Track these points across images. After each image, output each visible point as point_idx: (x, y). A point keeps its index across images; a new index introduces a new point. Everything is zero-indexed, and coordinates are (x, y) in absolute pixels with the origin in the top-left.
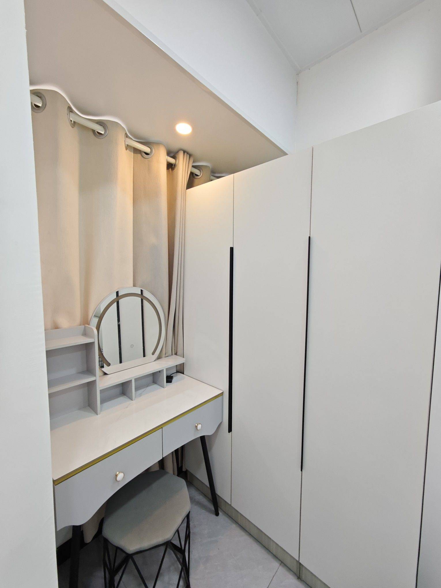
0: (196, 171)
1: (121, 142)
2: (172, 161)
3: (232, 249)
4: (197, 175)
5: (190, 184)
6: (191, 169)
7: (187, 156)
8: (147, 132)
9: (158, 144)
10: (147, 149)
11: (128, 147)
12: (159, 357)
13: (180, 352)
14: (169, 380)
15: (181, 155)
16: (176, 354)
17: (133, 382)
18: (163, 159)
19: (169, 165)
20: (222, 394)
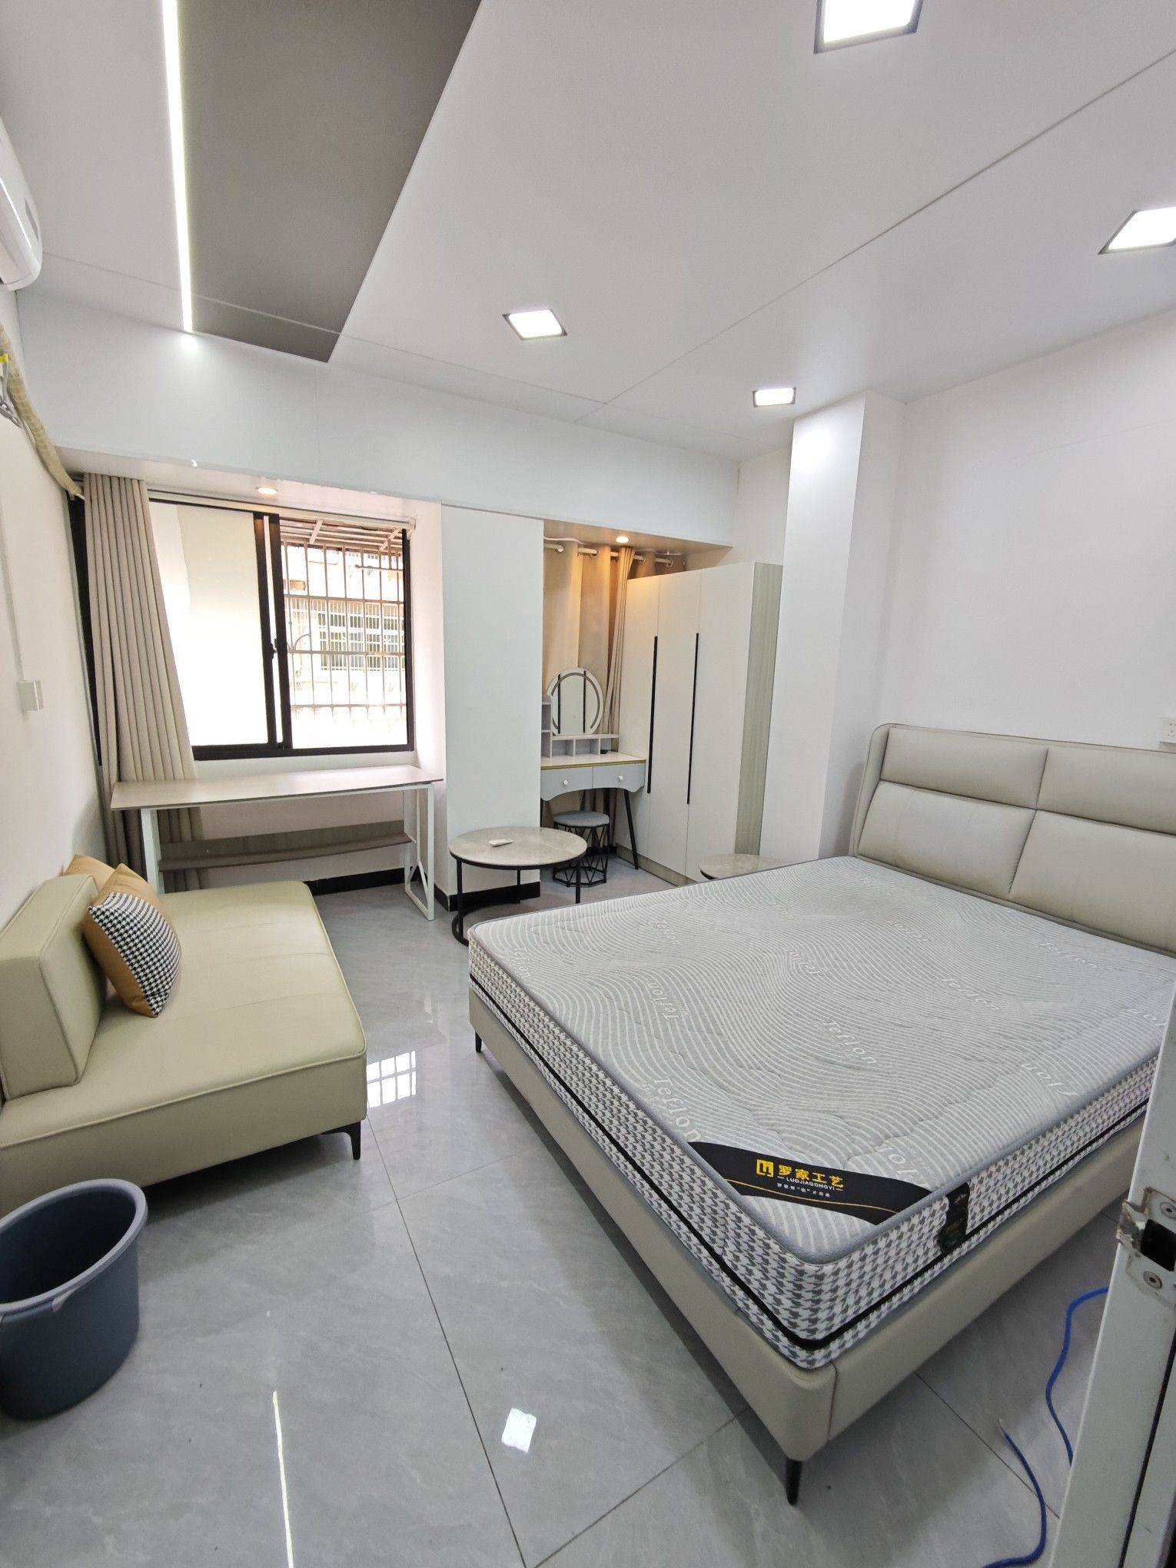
0: (640, 558)
1: (574, 550)
2: (615, 554)
4: (641, 561)
5: (633, 574)
6: (633, 557)
7: (629, 550)
8: (594, 539)
9: (603, 545)
10: (594, 552)
12: (597, 732)
13: (615, 730)
14: (603, 752)
15: (623, 550)
16: (612, 733)
17: (574, 743)
18: (606, 554)
19: (613, 558)
20: (644, 761)
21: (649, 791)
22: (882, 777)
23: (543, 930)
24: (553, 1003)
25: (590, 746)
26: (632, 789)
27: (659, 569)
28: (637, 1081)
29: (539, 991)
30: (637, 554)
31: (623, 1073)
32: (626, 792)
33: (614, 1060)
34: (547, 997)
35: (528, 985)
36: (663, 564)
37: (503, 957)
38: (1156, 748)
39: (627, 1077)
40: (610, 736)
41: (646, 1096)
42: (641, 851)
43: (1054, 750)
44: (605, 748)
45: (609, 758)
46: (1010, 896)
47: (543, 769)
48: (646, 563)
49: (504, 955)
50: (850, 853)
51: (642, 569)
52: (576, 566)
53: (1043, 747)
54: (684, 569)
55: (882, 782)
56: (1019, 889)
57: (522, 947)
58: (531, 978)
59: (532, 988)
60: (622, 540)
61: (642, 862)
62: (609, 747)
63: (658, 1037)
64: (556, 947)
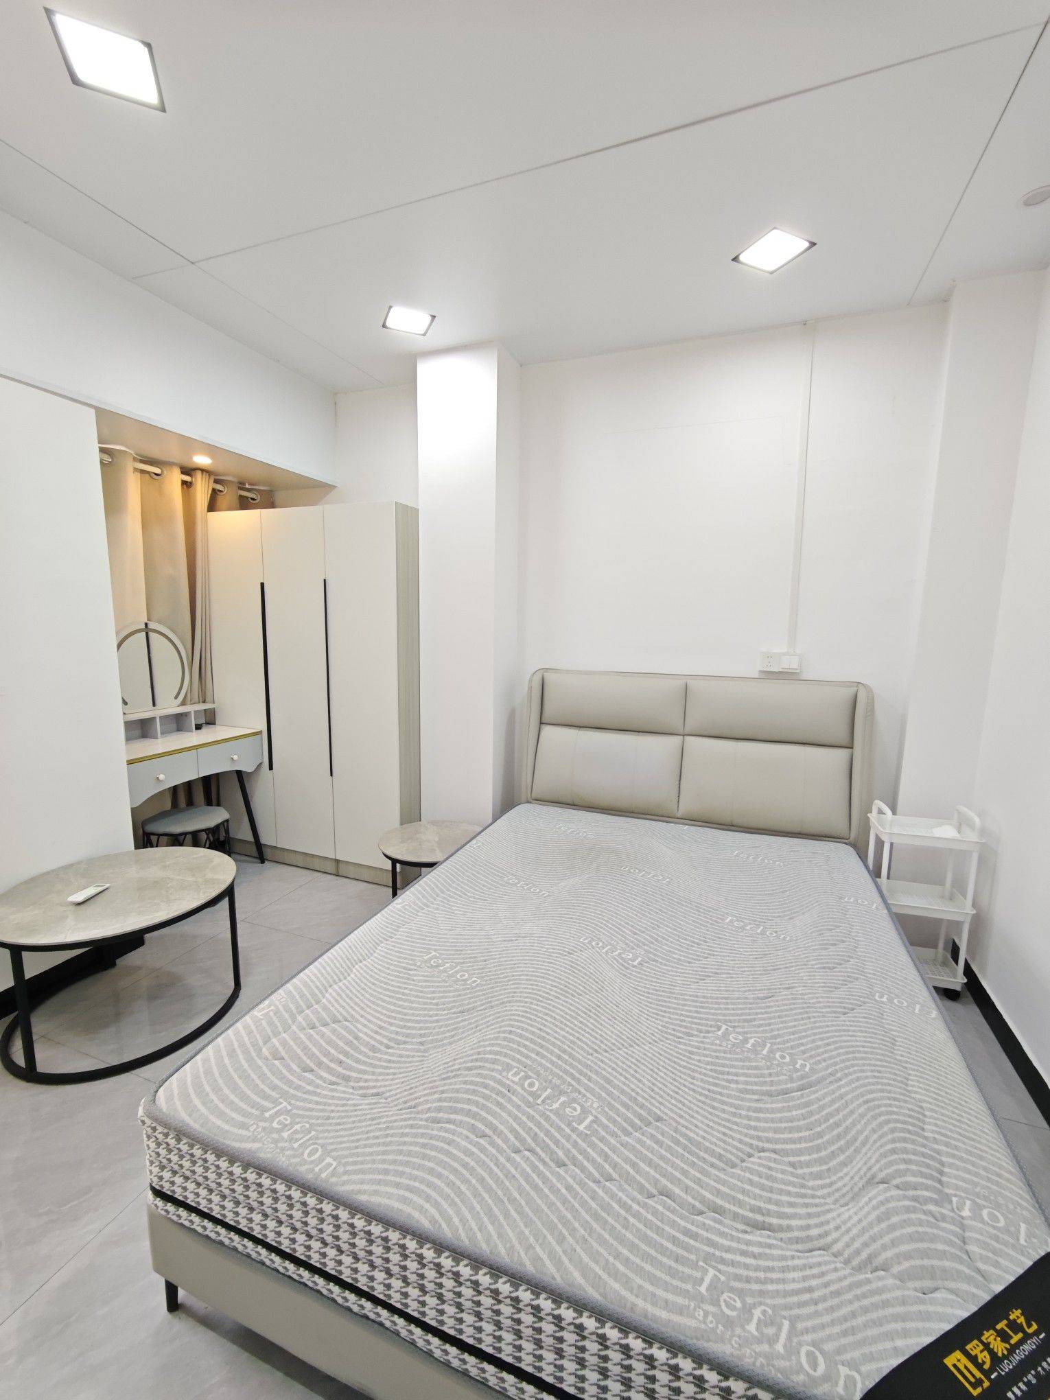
0: (219, 487)
1: (130, 466)
2: (187, 478)
3: (262, 585)
4: (221, 491)
5: (212, 507)
6: (212, 485)
7: (206, 476)
8: (155, 453)
9: (170, 464)
10: (158, 471)
11: (136, 470)
12: (183, 703)
13: (209, 698)
14: (198, 727)
15: (199, 474)
16: (204, 702)
17: (158, 720)
18: (176, 477)
19: (184, 483)
20: (260, 733)
21: (271, 768)
22: (543, 722)
23: (284, 1043)
24: (421, 1209)
25: (178, 722)
26: (247, 767)
27: (244, 504)
28: (681, 1311)
29: (376, 1192)
30: (216, 481)
31: (650, 1309)
32: (239, 773)
33: (616, 1286)
34: (404, 1200)
35: (348, 1188)
36: (247, 498)
37: (256, 1145)
38: (757, 676)
39: (664, 1314)
40: (202, 707)
41: (722, 1340)
42: (264, 840)
43: (691, 683)
44: (199, 722)
45: (206, 735)
46: (679, 815)
47: (130, 763)
48: (229, 495)
49: (255, 1140)
50: (523, 799)
51: (222, 500)
52: (133, 487)
53: (681, 682)
54: (272, 505)
55: (543, 726)
56: (685, 807)
57: (276, 1102)
58: (341, 1169)
59: (359, 1192)
60: (202, 460)
61: (268, 853)
62: (202, 721)
63: (610, 1179)
64: (330, 1070)
